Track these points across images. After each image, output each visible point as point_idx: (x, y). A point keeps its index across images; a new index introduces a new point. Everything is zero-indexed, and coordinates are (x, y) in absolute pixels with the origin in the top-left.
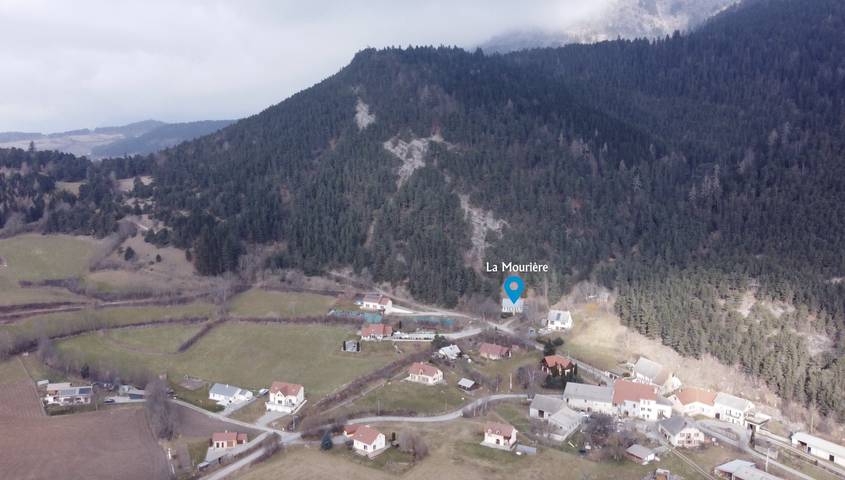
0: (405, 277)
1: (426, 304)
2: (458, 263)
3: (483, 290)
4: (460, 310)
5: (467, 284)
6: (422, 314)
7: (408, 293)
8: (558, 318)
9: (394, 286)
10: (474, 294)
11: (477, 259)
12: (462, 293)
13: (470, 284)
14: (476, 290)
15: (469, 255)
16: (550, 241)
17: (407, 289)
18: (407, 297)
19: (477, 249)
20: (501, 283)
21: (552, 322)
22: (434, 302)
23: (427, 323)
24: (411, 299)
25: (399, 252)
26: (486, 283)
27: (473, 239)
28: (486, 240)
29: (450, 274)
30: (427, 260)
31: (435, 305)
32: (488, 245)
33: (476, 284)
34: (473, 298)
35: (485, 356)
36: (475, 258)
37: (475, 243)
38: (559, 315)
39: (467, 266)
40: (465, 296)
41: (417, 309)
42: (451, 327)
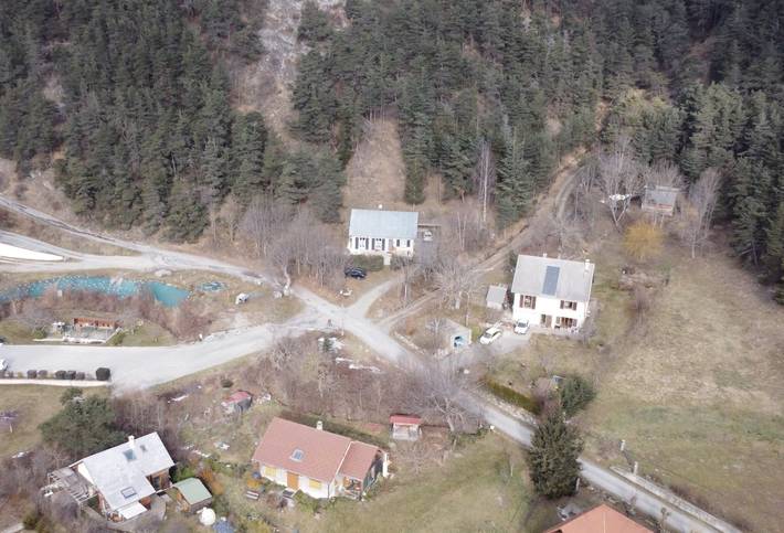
0: (55, 143)
1: (112, 226)
2: (211, 98)
3: (286, 180)
4: (218, 248)
5: (238, 164)
6: (91, 262)
7: (59, 195)
8: (550, 287)
9: (24, 172)
10: (257, 199)
11: (274, 91)
12: (224, 189)
13: (247, 165)
14: (263, 184)
15: (250, 79)
16: (478, 40)
17: (58, 181)
18: (56, 207)
19: (275, 62)
20: (345, 158)
21: (530, 302)
22: (136, 220)
23: (97, 297)
24: (67, 212)
25: (49, 72)
26: (299, 161)
27: (265, 33)
28: (301, 37)
29: (186, 132)
30: (119, 94)
31: (138, 231)
32: (305, 49)
33: (268, 163)
34: (253, 211)
35: (279, 477)
36: (268, 87)
37: (269, 44)
38: (553, 273)
39: (243, 109)
40: (230, 200)
41: (77, 245)
42: (175, 314)
